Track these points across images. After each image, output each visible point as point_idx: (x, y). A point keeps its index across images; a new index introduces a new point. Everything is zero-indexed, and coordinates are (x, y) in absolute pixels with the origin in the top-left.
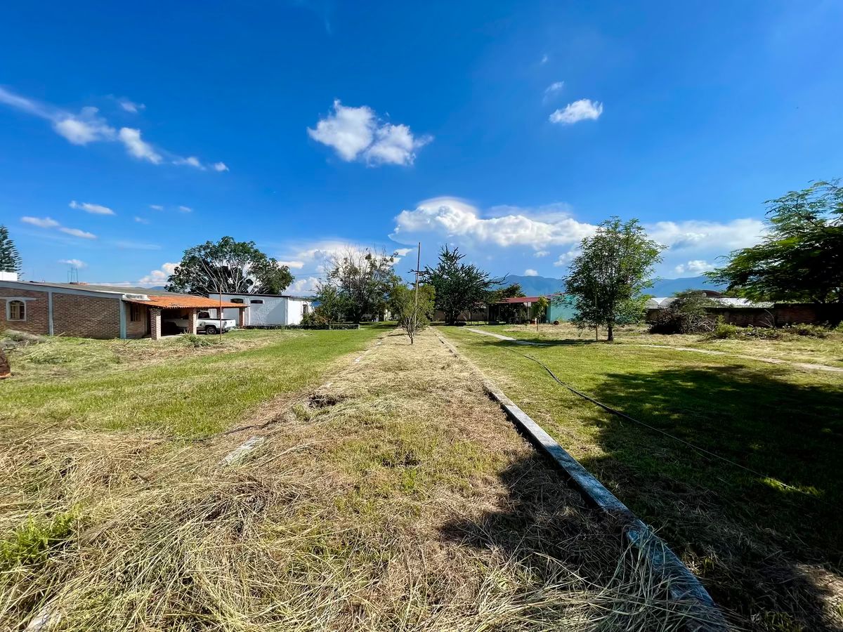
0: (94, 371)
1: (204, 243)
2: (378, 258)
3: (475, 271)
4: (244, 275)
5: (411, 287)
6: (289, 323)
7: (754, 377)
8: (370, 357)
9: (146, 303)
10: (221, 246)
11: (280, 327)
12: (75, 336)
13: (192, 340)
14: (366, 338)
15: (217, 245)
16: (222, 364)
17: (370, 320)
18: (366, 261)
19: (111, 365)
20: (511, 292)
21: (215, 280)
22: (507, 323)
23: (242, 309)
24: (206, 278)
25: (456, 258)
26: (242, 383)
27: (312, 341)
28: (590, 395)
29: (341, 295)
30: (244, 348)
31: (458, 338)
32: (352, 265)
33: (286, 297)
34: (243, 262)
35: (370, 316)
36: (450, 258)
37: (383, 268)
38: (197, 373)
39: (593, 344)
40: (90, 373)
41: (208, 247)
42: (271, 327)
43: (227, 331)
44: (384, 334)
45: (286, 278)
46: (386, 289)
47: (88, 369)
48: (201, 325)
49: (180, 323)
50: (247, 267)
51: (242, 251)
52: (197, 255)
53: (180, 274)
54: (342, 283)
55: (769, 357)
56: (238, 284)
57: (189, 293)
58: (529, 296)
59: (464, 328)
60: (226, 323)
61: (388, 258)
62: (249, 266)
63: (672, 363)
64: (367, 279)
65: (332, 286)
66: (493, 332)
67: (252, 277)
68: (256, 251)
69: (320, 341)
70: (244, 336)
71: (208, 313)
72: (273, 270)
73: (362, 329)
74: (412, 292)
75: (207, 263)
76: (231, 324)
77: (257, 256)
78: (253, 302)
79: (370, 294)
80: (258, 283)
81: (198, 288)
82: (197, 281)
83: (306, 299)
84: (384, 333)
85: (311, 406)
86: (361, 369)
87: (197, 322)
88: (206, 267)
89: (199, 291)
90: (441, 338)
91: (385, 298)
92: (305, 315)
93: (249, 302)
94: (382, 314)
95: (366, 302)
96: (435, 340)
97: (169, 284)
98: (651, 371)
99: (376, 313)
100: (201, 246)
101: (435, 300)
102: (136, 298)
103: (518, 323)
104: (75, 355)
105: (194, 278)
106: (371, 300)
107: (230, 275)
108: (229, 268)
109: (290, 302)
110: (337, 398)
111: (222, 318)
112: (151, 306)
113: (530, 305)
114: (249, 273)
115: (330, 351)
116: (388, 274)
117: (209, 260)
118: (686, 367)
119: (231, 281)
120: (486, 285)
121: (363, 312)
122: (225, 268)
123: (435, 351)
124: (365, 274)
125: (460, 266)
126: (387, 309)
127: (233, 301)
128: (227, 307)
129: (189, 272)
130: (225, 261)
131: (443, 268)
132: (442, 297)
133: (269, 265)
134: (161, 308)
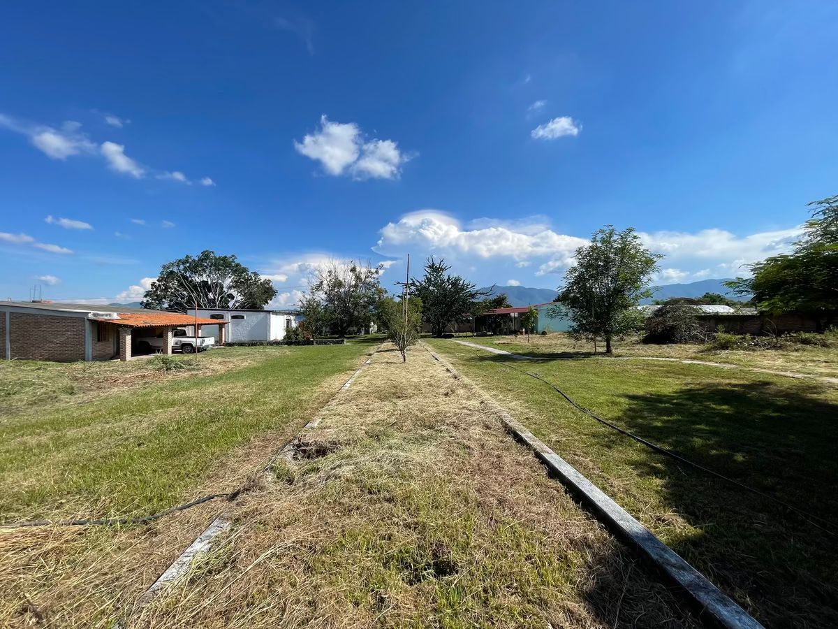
0: (40, 406)
1: (183, 257)
2: (362, 270)
3: (461, 282)
4: (225, 290)
5: (397, 300)
6: (272, 338)
7: (787, 395)
8: (362, 380)
9: (115, 322)
10: (201, 260)
11: (261, 344)
12: (34, 359)
13: (165, 362)
14: (354, 355)
15: (197, 259)
16: (193, 393)
17: (355, 333)
18: (351, 273)
19: (62, 396)
20: (497, 303)
21: (194, 295)
22: (495, 334)
23: (221, 326)
24: (185, 293)
25: (442, 270)
26: (213, 419)
27: (296, 359)
28: (621, 426)
29: (326, 307)
30: (221, 369)
31: (450, 353)
32: (336, 278)
33: (269, 312)
34: (224, 276)
35: (355, 329)
36: (436, 269)
37: (368, 280)
38: (162, 406)
39: (593, 357)
40: (35, 408)
41: (187, 261)
42: (252, 344)
43: (205, 350)
44: (373, 349)
45: (268, 292)
46: (371, 301)
47: (34, 403)
48: (176, 343)
49: (153, 342)
50: (228, 281)
51: (223, 265)
52: (175, 269)
53: (157, 289)
54: (326, 296)
55: (786, 370)
56: (218, 298)
57: (167, 308)
58: (516, 306)
59: (453, 340)
60: (204, 340)
61: (373, 270)
62: (230, 280)
63: (689, 380)
64: (352, 291)
65: (316, 300)
66: (483, 344)
67: (234, 292)
68: (237, 265)
69: (305, 359)
70: (222, 355)
71: (185, 331)
72: (255, 284)
73: (348, 344)
74: (399, 304)
75: (186, 278)
76: (210, 341)
77: (238, 270)
78: (233, 317)
79: (356, 306)
80: (240, 298)
81: (177, 304)
82: (176, 296)
83: (289, 314)
84: (372, 347)
85: (295, 458)
86: (353, 399)
87: (172, 341)
88: (184, 282)
89: (177, 307)
90: (433, 353)
91: (370, 310)
92: (288, 329)
93: (230, 318)
94: (368, 327)
95: (351, 315)
96: (427, 356)
97: (145, 300)
98: (671, 390)
99: (362, 326)
100: (180, 261)
101: (423, 312)
102: (104, 316)
103: (506, 334)
104: (22, 385)
105: (172, 293)
106: (356, 313)
107: (210, 290)
108: (209, 283)
109: (273, 318)
110: (328, 445)
111: (200, 335)
112: (120, 325)
113: (516, 315)
114: (230, 288)
115: (316, 372)
116: (373, 286)
117: (188, 274)
118: (708, 385)
119: (211, 296)
120: (473, 296)
121: (348, 326)
122: (205, 283)
123: (431, 372)
124: (350, 287)
125: (446, 278)
126: (373, 321)
127: (213, 317)
128: (205, 324)
129: (167, 288)
130: (205, 275)
131: (429, 280)
132: (429, 310)
133: (251, 279)
134: (131, 327)
